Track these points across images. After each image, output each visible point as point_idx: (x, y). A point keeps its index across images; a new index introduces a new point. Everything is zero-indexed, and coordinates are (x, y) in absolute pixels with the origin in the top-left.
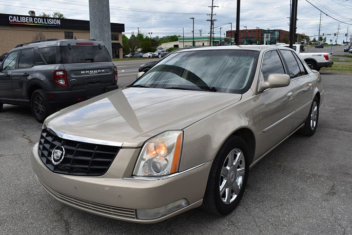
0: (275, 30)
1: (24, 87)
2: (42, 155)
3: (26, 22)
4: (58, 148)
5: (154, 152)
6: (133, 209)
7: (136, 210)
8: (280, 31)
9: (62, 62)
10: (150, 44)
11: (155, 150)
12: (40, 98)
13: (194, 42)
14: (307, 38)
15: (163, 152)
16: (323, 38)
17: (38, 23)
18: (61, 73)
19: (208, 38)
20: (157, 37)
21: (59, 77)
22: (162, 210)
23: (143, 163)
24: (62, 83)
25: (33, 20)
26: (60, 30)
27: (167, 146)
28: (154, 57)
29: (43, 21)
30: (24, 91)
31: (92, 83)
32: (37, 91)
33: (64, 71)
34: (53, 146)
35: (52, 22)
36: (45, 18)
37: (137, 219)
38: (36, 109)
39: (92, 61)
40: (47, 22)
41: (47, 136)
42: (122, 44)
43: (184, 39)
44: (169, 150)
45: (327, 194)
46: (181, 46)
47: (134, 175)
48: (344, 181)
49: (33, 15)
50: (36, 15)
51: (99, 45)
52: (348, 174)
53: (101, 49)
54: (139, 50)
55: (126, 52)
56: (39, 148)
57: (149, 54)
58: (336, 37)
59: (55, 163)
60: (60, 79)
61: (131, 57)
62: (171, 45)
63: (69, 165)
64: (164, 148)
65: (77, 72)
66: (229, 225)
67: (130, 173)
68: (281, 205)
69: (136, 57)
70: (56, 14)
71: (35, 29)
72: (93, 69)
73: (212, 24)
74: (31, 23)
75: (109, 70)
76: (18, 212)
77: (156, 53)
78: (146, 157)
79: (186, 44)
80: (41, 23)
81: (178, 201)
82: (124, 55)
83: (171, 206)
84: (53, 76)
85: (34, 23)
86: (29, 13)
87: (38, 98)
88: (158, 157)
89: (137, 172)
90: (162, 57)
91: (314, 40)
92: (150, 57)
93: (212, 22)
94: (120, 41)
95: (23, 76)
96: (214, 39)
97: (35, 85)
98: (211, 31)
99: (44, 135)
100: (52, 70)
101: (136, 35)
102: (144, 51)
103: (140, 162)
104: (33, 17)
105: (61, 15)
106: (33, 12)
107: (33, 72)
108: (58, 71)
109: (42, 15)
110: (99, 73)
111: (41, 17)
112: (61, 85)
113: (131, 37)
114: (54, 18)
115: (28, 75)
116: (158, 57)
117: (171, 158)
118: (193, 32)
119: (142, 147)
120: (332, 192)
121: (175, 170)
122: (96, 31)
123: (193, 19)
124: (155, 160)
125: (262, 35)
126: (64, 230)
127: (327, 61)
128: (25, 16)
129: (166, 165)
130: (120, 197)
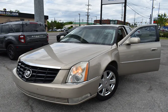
0: (115, 20)
1: (4, 43)
2: (19, 74)
3: (2, 14)
4: (28, 70)
5: (76, 72)
6: (67, 99)
7: (68, 99)
8: (117, 21)
9: (22, 32)
10: (60, 25)
11: (76, 70)
12: (12, 48)
13: (80, 25)
14: (129, 24)
15: (80, 71)
16: (136, 24)
17: (7, 14)
18: (22, 37)
19: (86, 23)
20: (63, 22)
21: (22, 38)
22: (80, 99)
23: (71, 77)
24: (23, 41)
25: (5, 13)
26: (18, 18)
27: (82, 68)
28: (62, 31)
29: (10, 14)
30: (4, 45)
31: (37, 41)
32: (10, 45)
33: (24, 36)
34: (25, 69)
35: (15, 14)
36: (11, 12)
37: (68, 103)
38: (10, 53)
39: (37, 31)
40: (12, 14)
41: (21, 64)
42: (47, 25)
43: (75, 23)
44: (83, 70)
45: (148, 90)
46: (74, 26)
47: (67, 83)
48: (155, 84)
49: (5, 11)
50: (7, 11)
51: (40, 24)
52: (156, 81)
53: (41, 26)
54: (55, 28)
55: (49, 29)
56: (17, 71)
57: (59, 30)
58: (141, 24)
59: (27, 77)
60: (22, 39)
61: (51, 31)
62: (69, 26)
63: (34, 78)
64: (80, 69)
65: (30, 36)
66: (108, 105)
67: (65, 82)
68: (130, 95)
69: (54, 31)
70: (16, 10)
71: (6, 17)
72: (38, 35)
73: (88, 17)
74: (4, 14)
75: (44, 36)
76: (6, 102)
77: (63, 29)
78: (72, 74)
79: (76, 25)
80: (9, 15)
81: (87, 95)
82: (48, 30)
83: (84, 97)
84: (18, 38)
85: (6, 14)
86: (3, 10)
87: (11, 48)
88: (77, 74)
89: (68, 81)
90: (66, 31)
91: (132, 25)
92: (60, 31)
93: (88, 16)
94: (46, 24)
95: (3, 38)
96: (89, 23)
97: (9, 42)
98: (88, 20)
99: (20, 64)
100: (18, 35)
101: (53, 21)
102: (57, 28)
103: (69, 76)
104: (6, 12)
105: (19, 11)
106: (5, 9)
107: (8, 36)
108: (21, 35)
109: (9, 11)
110: (40, 37)
111: (9, 12)
112: (22, 42)
113: (51, 22)
114: (15, 12)
115: (6, 37)
116: (63, 31)
117: (84, 74)
118: (80, 20)
119: (70, 69)
120: (151, 89)
121: (86, 79)
122: (37, 18)
123: (80, 14)
124: (76, 75)
125: (110, 22)
126: (31, 110)
127: (139, 34)
128: (2, 11)
129: (82, 78)
130: (60, 93)
